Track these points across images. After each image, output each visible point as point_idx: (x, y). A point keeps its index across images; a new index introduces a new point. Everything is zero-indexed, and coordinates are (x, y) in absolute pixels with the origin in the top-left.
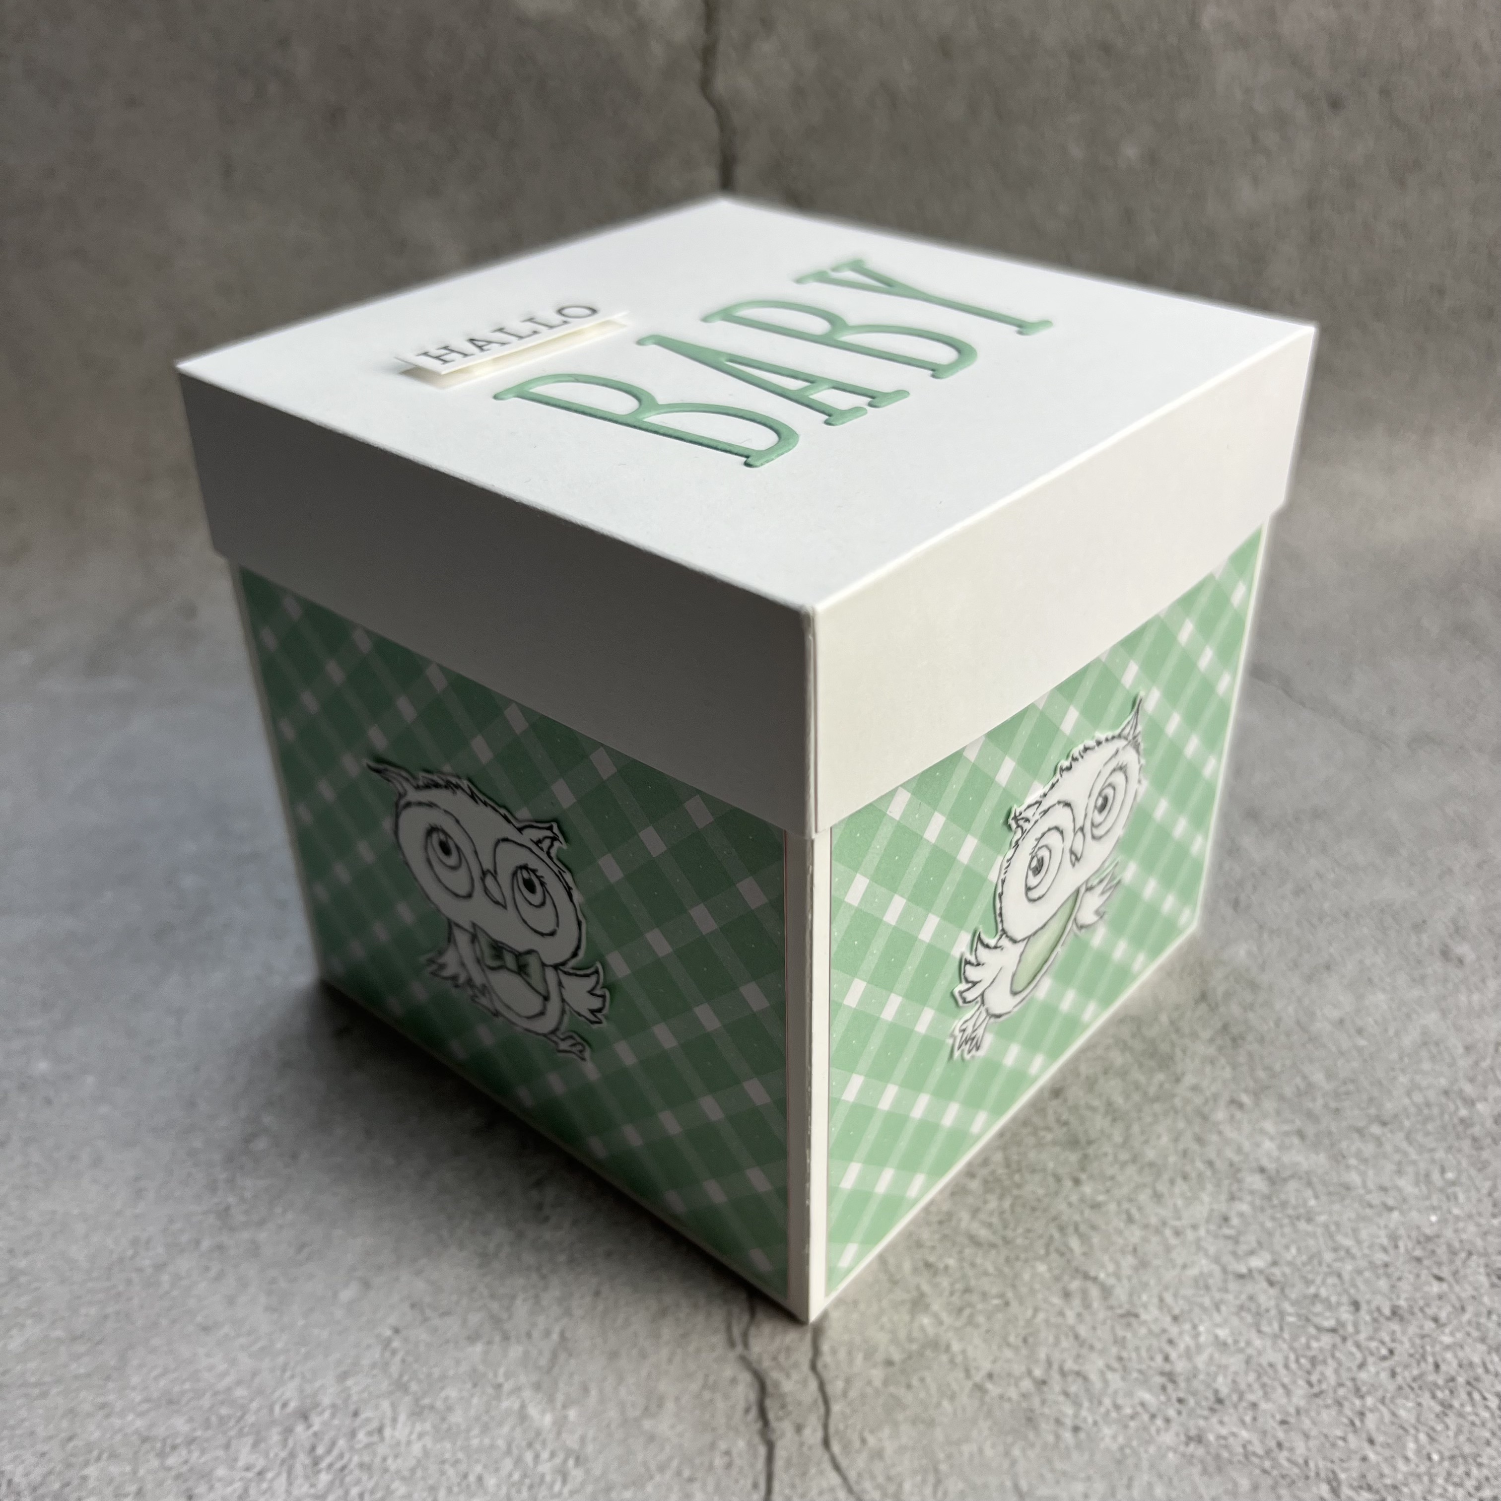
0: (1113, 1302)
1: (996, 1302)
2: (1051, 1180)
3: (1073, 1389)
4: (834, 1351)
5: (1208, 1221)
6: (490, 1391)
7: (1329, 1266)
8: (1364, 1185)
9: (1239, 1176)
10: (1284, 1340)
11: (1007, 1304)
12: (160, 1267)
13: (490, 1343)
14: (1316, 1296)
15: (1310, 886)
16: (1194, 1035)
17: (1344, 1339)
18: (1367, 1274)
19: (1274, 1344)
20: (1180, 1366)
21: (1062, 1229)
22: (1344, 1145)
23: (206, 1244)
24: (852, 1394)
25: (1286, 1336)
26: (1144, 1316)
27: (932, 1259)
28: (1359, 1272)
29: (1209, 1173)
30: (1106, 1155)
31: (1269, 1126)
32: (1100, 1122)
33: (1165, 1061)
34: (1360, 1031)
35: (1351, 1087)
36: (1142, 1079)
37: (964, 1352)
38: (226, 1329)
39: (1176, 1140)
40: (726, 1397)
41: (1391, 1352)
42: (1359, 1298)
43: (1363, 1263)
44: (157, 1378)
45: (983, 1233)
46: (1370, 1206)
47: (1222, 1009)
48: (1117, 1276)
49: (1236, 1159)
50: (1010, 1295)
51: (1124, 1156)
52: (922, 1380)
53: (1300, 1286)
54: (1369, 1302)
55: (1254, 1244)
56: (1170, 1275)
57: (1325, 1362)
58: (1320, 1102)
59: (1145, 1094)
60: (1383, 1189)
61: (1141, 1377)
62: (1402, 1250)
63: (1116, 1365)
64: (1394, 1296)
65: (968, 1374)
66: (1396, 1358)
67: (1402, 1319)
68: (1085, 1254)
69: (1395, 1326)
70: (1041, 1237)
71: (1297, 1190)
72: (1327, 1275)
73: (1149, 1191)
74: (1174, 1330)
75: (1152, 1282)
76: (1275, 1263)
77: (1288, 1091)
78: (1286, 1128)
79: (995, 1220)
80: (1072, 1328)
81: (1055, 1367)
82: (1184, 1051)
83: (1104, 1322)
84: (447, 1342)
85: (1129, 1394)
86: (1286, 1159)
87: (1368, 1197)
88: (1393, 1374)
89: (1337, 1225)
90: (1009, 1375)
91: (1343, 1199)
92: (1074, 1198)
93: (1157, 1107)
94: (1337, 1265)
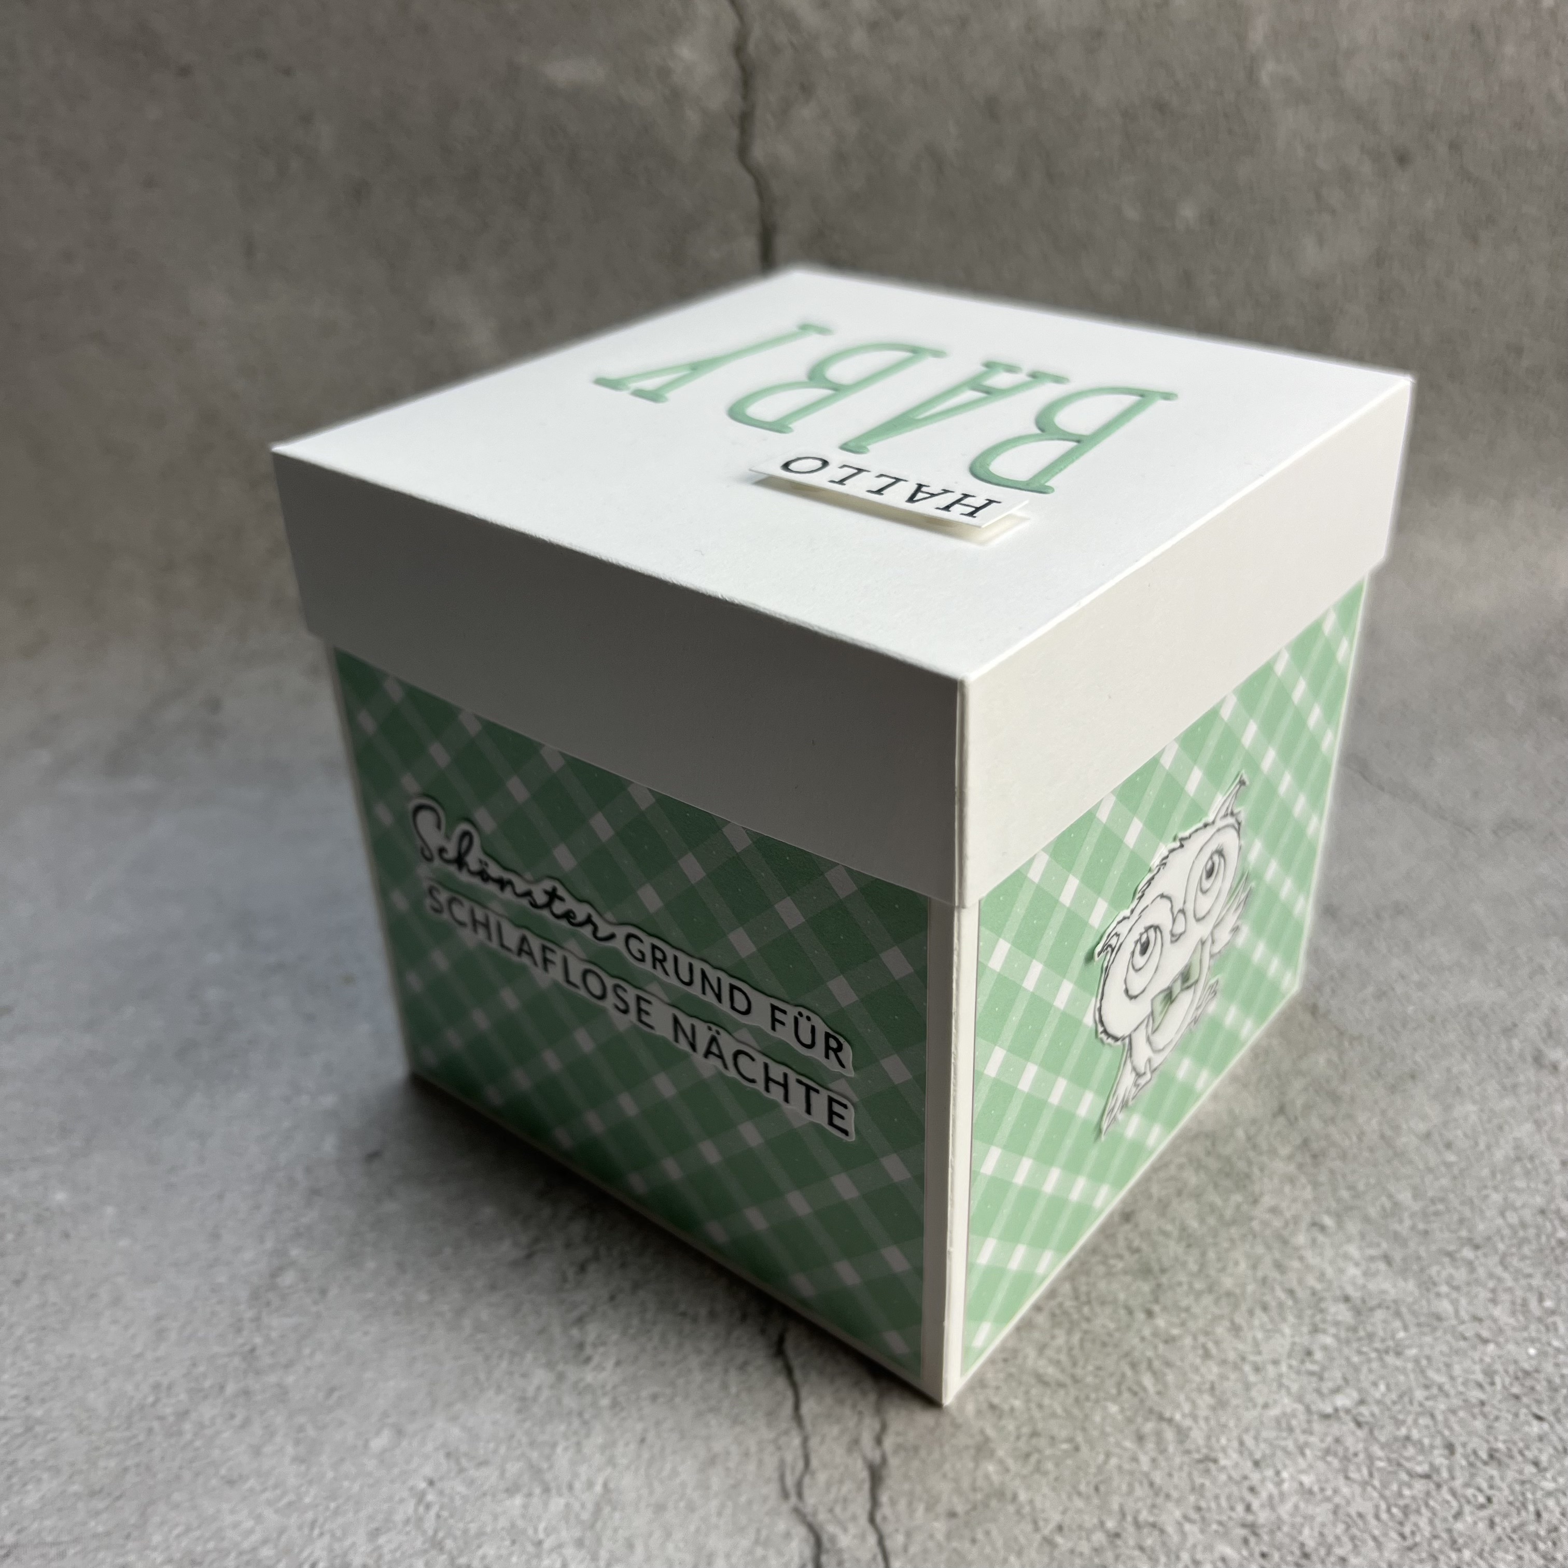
0: (1189, 1445)
1: (1065, 1446)
2: (1122, 1312)
3: (1149, 1542)
4: (893, 1502)
5: (1290, 1356)
6: (530, 1548)
7: (1421, 1405)
8: (1457, 1312)
9: (1323, 1305)
10: (1374, 1488)
11: (1077, 1449)
12: (183, 1415)
13: (529, 1495)
14: (1408, 1438)
15: (1393, 989)
16: (1273, 1152)
17: (1439, 1486)
18: (1462, 1414)
19: (1364, 1490)
20: (1263, 1517)
21: (1134, 1366)
22: (1434, 1270)
23: (231, 1389)
24: (913, 1549)
25: (1376, 1483)
26: (1223, 1462)
27: (996, 1400)
28: (1454, 1412)
29: (1290, 1303)
30: (1180, 1284)
31: (1352, 1250)
32: (1174, 1248)
33: (1242, 1181)
34: (1449, 1146)
35: (1440, 1207)
36: (1219, 1202)
37: (1031, 1502)
38: (251, 1483)
39: (1254, 1267)
40: (780, 1553)
41: (1489, 1500)
42: (1453, 1440)
43: (1456, 1402)
44: (178, 1536)
45: (1051, 1371)
46: (1465, 1338)
47: (1301, 1122)
48: (1195, 1418)
49: (1318, 1286)
50: (1080, 1438)
51: (1199, 1285)
52: (987, 1533)
53: (1390, 1427)
54: (1464, 1445)
55: (1340, 1382)
56: (1250, 1415)
57: (1418, 1512)
58: (1408, 1223)
59: (1221, 1217)
60: (1477, 1319)
61: (1221, 1529)
62: (1499, 1386)
63: (1194, 1516)
64: (1491, 1439)
65: (1037, 1529)
66: (1495, 1506)
67: (1500, 1463)
68: (1159, 1393)
69: (1493, 1471)
70: (1111, 1375)
71: (1385, 1321)
72: (1418, 1414)
73: (1227, 1323)
74: (1255, 1477)
75: (1232, 1423)
76: (1362, 1402)
77: (1373, 1212)
78: (1372, 1252)
79: (1063, 1357)
80: (1147, 1475)
81: (1129, 1518)
82: (1262, 1170)
83: (1181, 1468)
84: (484, 1494)
85: (1209, 1548)
86: (1372, 1286)
87: (1461, 1328)
88: (1492, 1524)
89: (1428, 1358)
90: (1080, 1527)
91: (1434, 1329)
92: (1147, 1332)
93: (1233, 1231)
94: (1429, 1404)
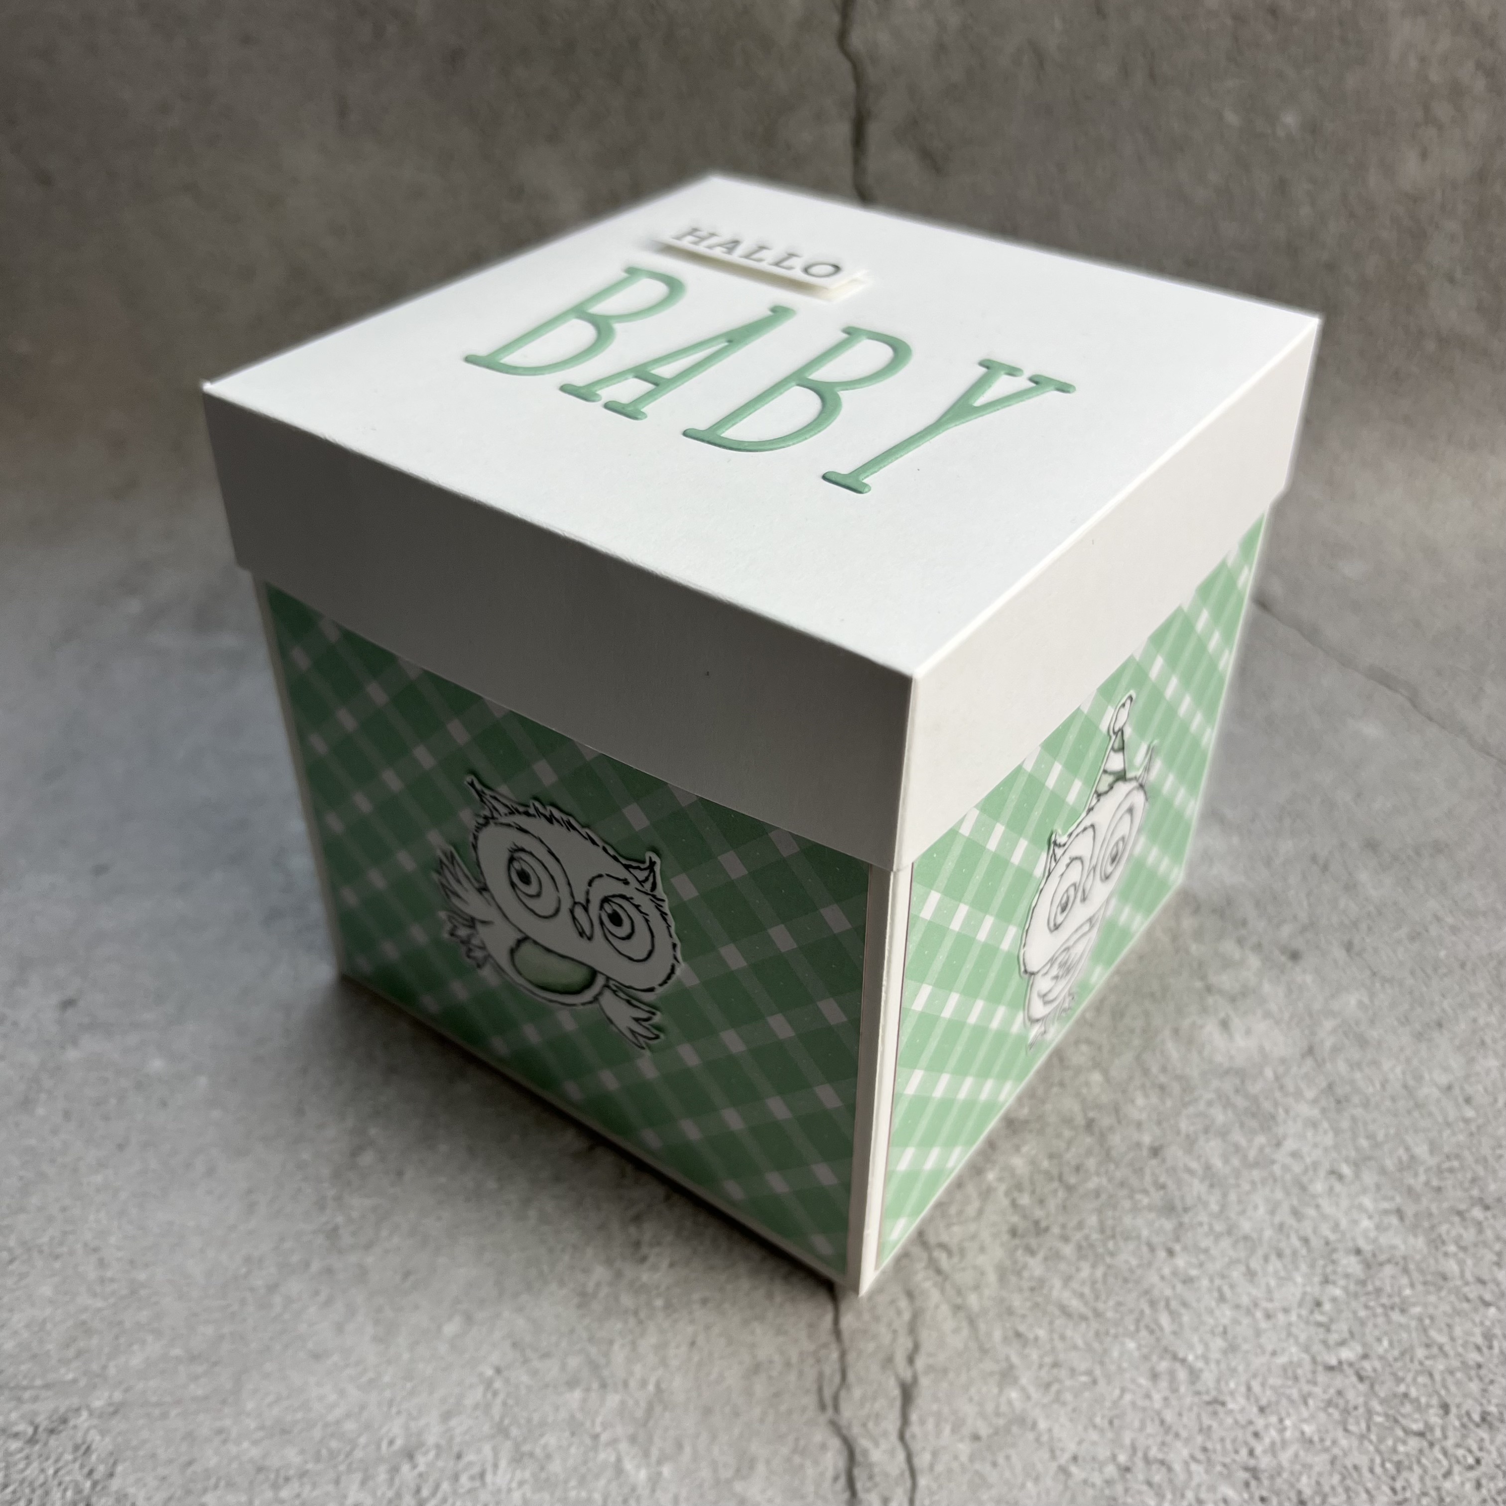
0: (1199, 1386)
1: (1084, 1379)
2: (1145, 1249)
3: (1157, 1478)
4: (922, 1422)
5: (1300, 1305)
6: (588, 1441)
7: (1421, 1363)
8: (1462, 1273)
9: (1335, 1256)
10: (1371, 1442)
11: (1095, 1382)
12: (272, 1288)
13: (588, 1390)
14: (1406, 1395)
15: (1427, 931)
16: (1298, 1095)
17: (1431, 1445)
18: (1459, 1375)
19: (1361, 1443)
20: (1265, 1462)
21: (1153, 1304)
22: (1444, 1228)
23: (315, 1266)
24: (939, 1468)
25: (1373, 1437)
26: (1231, 1405)
27: (1022, 1328)
28: (1451, 1372)
29: (1304, 1251)
30: (1201, 1224)
31: (1367, 1201)
32: (1198, 1187)
33: (1267, 1122)
34: (1468, 1100)
35: (1456, 1164)
36: (1243, 1142)
37: (1050, 1430)
38: (336, 1358)
39: (1272, 1212)
40: (816, 1463)
41: (1478, 1461)
42: (1449, 1400)
43: (1455, 1363)
44: (270, 1405)
45: (1075, 1304)
46: (1468, 1300)
47: (1329, 1066)
48: (1206, 1359)
49: (1332, 1237)
50: (1098, 1372)
51: (1219, 1227)
52: (1008, 1458)
53: (1390, 1383)
54: (1458, 1406)
55: (1346, 1335)
56: (1258, 1362)
57: (1410, 1468)
58: (1422, 1178)
59: (1245, 1158)
60: (1481, 1282)
61: (1225, 1472)
62: (1496, 1350)
63: (1201, 1456)
64: (1484, 1401)
65: (1053, 1456)
66: (1483, 1468)
67: (1491, 1427)
68: (1175, 1333)
69: (1483, 1433)
70: (1131, 1311)
71: (1393, 1277)
72: (1418, 1373)
73: (1242, 1268)
74: (1260, 1423)
75: (1241, 1368)
76: (1365, 1356)
77: (1389, 1164)
78: (1386, 1205)
79: (1087, 1290)
80: (1158, 1413)
81: (1140, 1454)
82: (1287, 1112)
83: (1190, 1409)
84: (547, 1386)
85: (1212, 1489)
86: (1384, 1240)
87: (1466, 1289)
88: (1478, 1485)
89: (1432, 1318)
90: (1094, 1459)
91: (1440, 1289)
92: (1167, 1271)
93: (1256, 1174)
94: (1428, 1363)
